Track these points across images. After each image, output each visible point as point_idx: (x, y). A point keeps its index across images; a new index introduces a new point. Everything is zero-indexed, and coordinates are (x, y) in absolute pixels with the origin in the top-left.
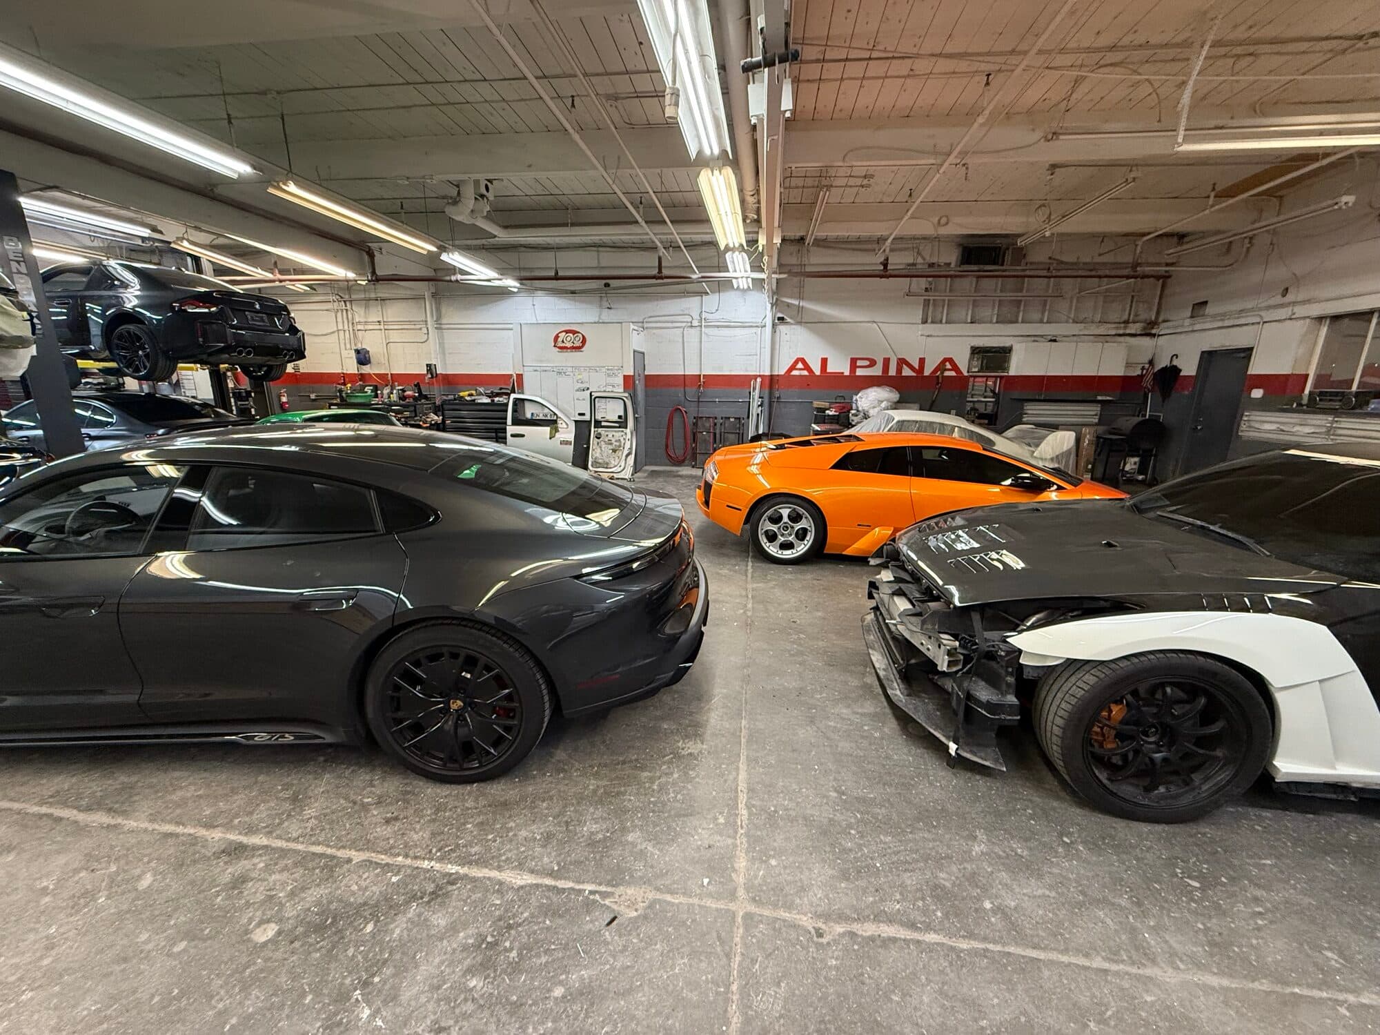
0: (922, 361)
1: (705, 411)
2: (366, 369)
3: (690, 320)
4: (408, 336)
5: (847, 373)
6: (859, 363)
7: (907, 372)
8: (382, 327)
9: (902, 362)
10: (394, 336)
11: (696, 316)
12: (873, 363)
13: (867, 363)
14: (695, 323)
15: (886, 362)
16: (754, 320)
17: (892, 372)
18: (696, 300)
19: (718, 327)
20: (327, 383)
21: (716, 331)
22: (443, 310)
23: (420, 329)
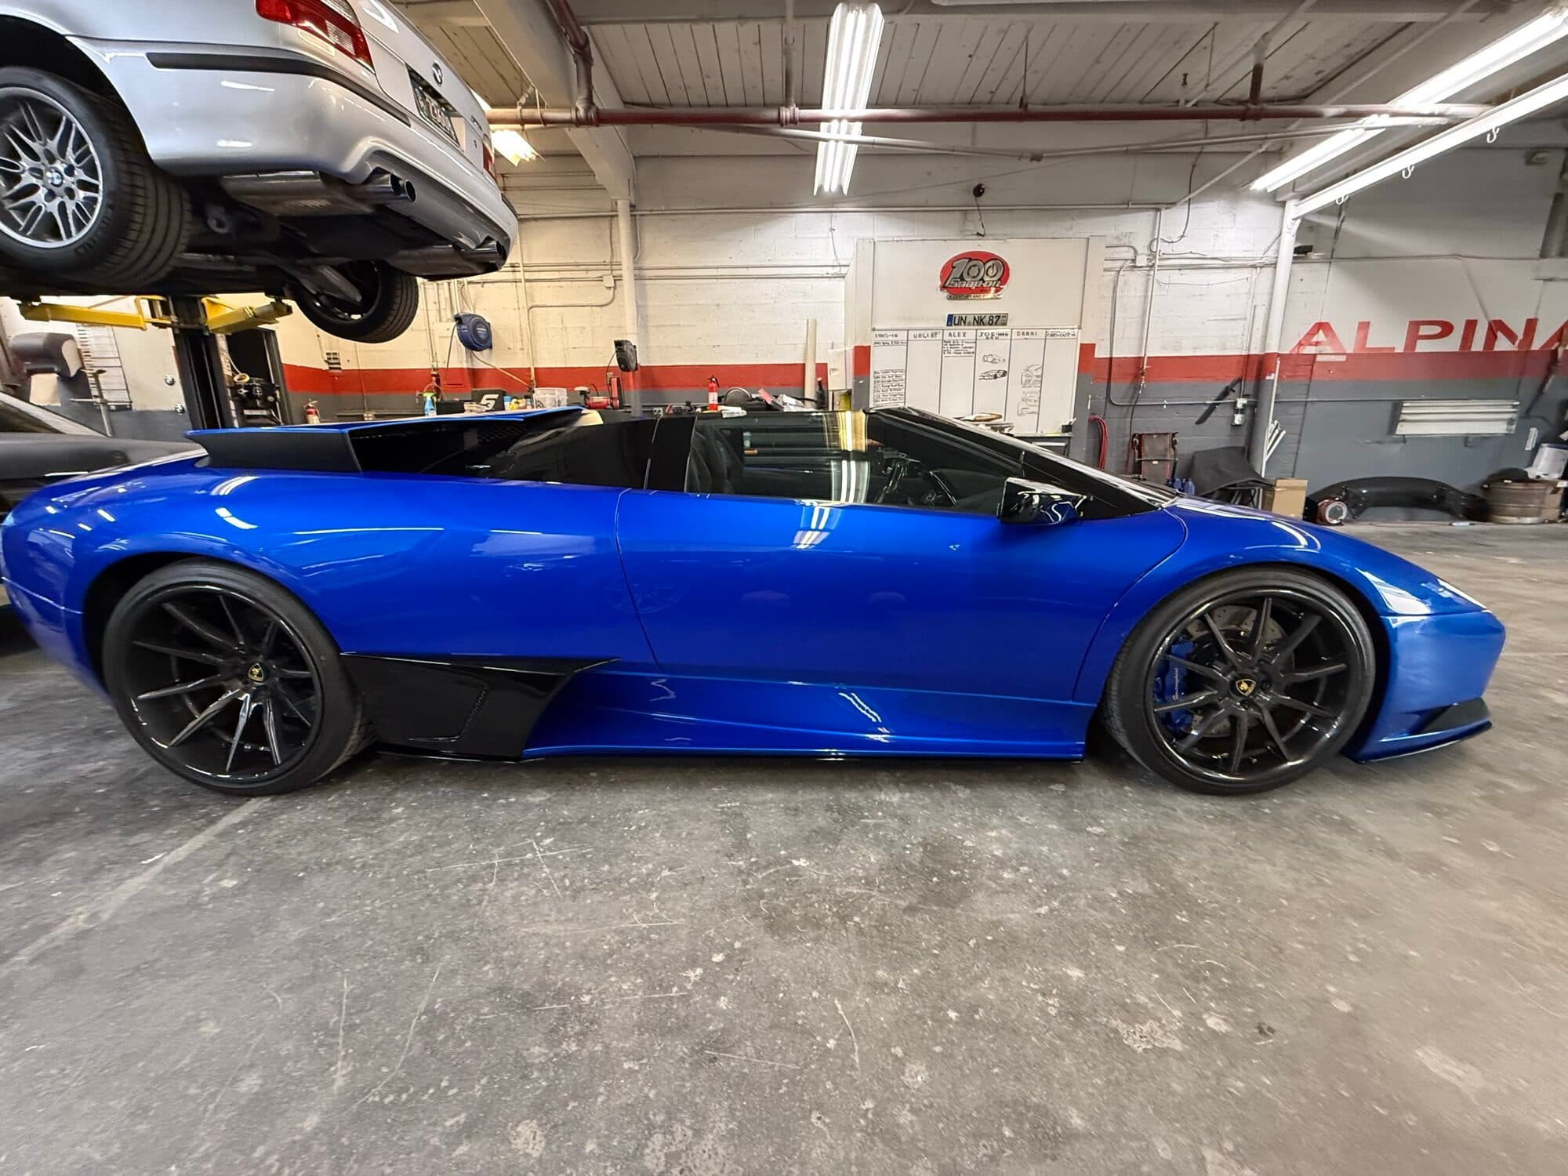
0: (1531, 326)
1: (1143, 423)
2: (483, 360)
3: (1130, 255)
4: (571, 293)
5: (1400, 349)
6: (1424, 330)
7: (1503, 344)
8: (519, 276)
9: (1497, 328)
10: (544, 293)
11: (1142, 249)
12: (1447, 329)
13: (1437, 330)
14: (1142, 261)
15: (1471, 326)
16: (1247, 255)
17: (1478, 345)
18: (1144, 219)
19: (1181, 268)
20: (399, 389)
21: (1175, 276)
22: (648, 239)
23: (600, 279)
